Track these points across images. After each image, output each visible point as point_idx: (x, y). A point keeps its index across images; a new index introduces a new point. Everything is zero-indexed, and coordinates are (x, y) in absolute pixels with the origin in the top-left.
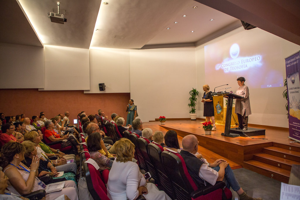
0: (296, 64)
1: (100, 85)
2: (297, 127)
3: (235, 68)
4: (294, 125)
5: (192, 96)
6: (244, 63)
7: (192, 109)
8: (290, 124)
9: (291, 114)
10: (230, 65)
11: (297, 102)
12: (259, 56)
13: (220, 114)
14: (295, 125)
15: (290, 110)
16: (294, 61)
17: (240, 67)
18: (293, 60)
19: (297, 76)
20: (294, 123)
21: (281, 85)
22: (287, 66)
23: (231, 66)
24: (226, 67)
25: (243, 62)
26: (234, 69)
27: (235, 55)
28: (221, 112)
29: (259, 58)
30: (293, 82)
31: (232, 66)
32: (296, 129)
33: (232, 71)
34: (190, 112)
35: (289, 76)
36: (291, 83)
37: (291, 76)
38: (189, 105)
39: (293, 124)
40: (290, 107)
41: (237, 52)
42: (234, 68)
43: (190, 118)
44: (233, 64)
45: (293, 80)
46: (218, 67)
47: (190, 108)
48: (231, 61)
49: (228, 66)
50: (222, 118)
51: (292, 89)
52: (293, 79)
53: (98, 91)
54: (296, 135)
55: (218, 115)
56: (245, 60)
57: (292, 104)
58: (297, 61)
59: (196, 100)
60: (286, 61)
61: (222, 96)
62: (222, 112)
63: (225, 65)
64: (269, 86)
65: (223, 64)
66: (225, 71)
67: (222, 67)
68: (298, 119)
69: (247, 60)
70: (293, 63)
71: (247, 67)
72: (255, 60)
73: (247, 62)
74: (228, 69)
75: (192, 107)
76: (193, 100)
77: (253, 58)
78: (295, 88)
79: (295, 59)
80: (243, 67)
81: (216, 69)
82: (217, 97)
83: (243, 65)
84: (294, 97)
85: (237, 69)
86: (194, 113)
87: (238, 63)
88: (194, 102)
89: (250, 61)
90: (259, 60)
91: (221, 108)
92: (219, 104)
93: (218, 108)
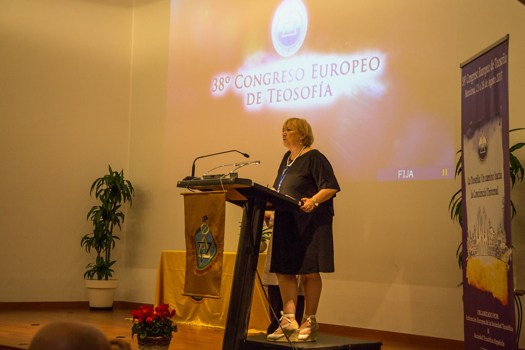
0: (496, 85)
2: (491, 328)
3: (287, 97)
4: (479, 321)
5: (101, 204)
6: (319, 79)
7: (99, 259)
8: (469, 319)
9: (472, 277)
10: (267, 82)
11: (491, 230)
13: (207, 269)
15: (469, 264)
16: (488, 76)
17: (305, 94)
18: (486, 69)
19: (495, 130)
20: (479, 313)
22: (467, 95)
23: (271, 86)
24: (252, 90)
25: (317, 74)
26: (281, 98)
27: (288, 41)
28: (213, 261)
29: (374, 63)
30: (483, 154)
31: (277, 86)
32: (487, 336)
33: (274, 105)
34: (89, 272)
35: (469, 130)
36: (476, 157)
37: (476, 133)
38: (88, 242)
39: (476, 316)
40: (470, 249)
41: (299, 30)
42: (281, 93)
43: (88, 303)
44: (280, 80)
45: (483, 146)
46: (220, 86)
47: (91, 257)
48: (274, 66)
49: (260, 83)
50: (214, 288)
51: (477, 180)
52: (482, 141)
57: (476, 240)
58: (500, 74)
59: (118, 221)
60: (463, 76)
61: (222, 194)
62: (216, 261)
63: (248, 80)
64: (406, 174)
65: (242, 76)
66: (248, 104)
67: (239, 86)
68: (495, 296)
69: (334, 66)
70: (484, 84)
71: (331, 95)
72: (362, 71)
73: (332, 75)
74: (258, 98)
75: (99, 253)
76: (107, 222)
77: (356, 63)
78: (489, 176)
79: (492, 69)
80: (317, 94)
81: (214, 91)
82: (202, 196)
83: (316, 86)
84: (482, 211)
85: (294, 99)
86: (106, 279)
87: (300, 76)
88: (109, 229)
89: (343, 74)
90: (376, 71)
91: (213, 244)
92: (207, 228)
93: (201, 244)
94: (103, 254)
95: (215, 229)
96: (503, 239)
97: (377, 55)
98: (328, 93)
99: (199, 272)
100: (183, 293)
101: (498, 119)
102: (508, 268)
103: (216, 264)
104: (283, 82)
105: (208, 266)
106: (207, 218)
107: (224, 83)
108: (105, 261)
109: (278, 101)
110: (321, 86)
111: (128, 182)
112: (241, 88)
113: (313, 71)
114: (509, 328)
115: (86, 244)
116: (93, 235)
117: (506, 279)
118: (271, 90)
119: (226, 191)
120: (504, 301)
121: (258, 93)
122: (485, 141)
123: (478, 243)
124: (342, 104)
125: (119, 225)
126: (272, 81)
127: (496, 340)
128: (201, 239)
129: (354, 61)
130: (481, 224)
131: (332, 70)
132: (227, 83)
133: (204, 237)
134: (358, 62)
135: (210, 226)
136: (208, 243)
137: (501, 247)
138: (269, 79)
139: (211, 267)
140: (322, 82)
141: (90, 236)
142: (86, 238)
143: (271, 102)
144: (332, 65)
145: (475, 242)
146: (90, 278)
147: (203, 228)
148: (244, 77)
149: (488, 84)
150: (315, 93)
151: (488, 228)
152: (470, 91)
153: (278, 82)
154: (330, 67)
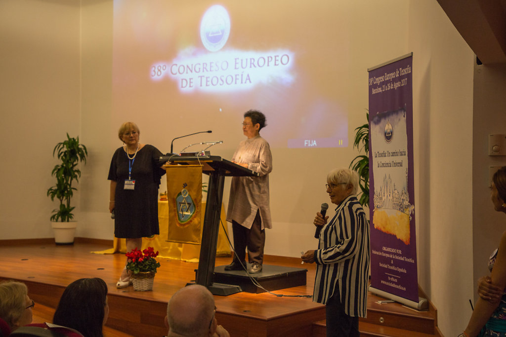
0: (400, 88)
2: (395, 260)
3: (215, 83)
4: (384, 255)
5: (60, 162)
6: (240, 70)
7: (62, 206)
9: (378, 223)
10: (197, 70)
11: (396, 192)
14: (388, 255)
15: (375, 214)
16: (394, 80)
17: (229, 80)
18: (392, 75)
19: (399, 120)
20: (384, 249)
21: (341, 142)
22: (374, 92)
23: (201, 74)
24: (184, 76)
25: (239, 66)
26: (209, 83)
27: (215, 39)
28: (192, 217)
29: (285, 60)
30: (388, 137)
31: (206, 74)
32: (391, 265)
34: (53, 217)
35: (376, 119)
36: (383, 137)
37: (383, 121)
38: (52, 193)
39: (382, 251)
40: (376, 204)
41: (223, 31)
42: (210, 80)
43: (53, 239)
44: (209, 69)
45: (389, 131)
46: (158, 72)
47: (56, 204)
48: (202, 59)
49: (191, 71)
51: (383, 155)
52: (388, 127)
54: (391, 282)
55: (184, 225)
57: (382, 198)
58: (404, 81)
59: (76, 177)
60: (370, 77)
61: (198, 168)
62: (195, 217)
63: (182, 70)
64: (311, 143)
65: (176, 65)
66: (182, 87)
67: (174, 72)
68: (398, 237)
69: (252, 60)
70: (390, 85)
71: (250, 82)
72: (275, 65)
73: (251, 67)
74: (190, 82)
75: (61, 201)
76: (67, 177)
77: (270, 58)
78: (394, 153)
79: (397, 76)
80: (239, 81)
81: (152, 76)
82: (181, 168)
83: (238, 75)
84: (387, 177)
85: (221, 85)
86: (68, 221)
87: (225, 66)
88: (69, 182)
89: (259, 66)
90: (286, 66)
91: (192, 204)
92: (187, 193)
93: (182, 205)
94: (65, 202)
95: (193, 194)
96: (406, 198)
97: (286, 53)
98: (248, 81)
99: (181, 225)
100: (167, 240)
101: (403, 112)
102: (411, 219)
103: (195, 219)
104: (211, 71)
105: (189, 220)
106: (186, 185)
107: (162, 70)
108: (66, 207)
109: (207, 85)
110: (242, 75)
111: (83, 146)
112: (176, 74)
113: (236, 63)
114: (410, 260)
115: (51, 194)
116: (56, 188)
117: (408, 226)
118: (201, 77)
119: (203, 165)
120: (406, 242)
121: (190, 79)
122: (391, 127)
123: (383, 199)
124: (259, 89)
125: (77, 179)
126: (201, 70)
127: (399, 268)
128: (182, 201)
129: (268, 57)
130: (387, 186)
131: (251, 63)
132: (163, 69)
133: (184, 199)
134: (271, 57)
135: (189, 191)
136: (188, 204)
137: (405, 204)
138: (200, 69)
139: (191, 221)
140: (243, 72)
141: (54, 188)
142: (51, 189)
143: (201, 86)
144: (251, 59)
145: (381, 199)
146: (55, 220)
147: (184, 192)
148: (178, 66)
149: (393, 86)
150: (237, 80)
151: (393, 189)
152: (377, 90)
153: (207, 71)
154: (249, 61)
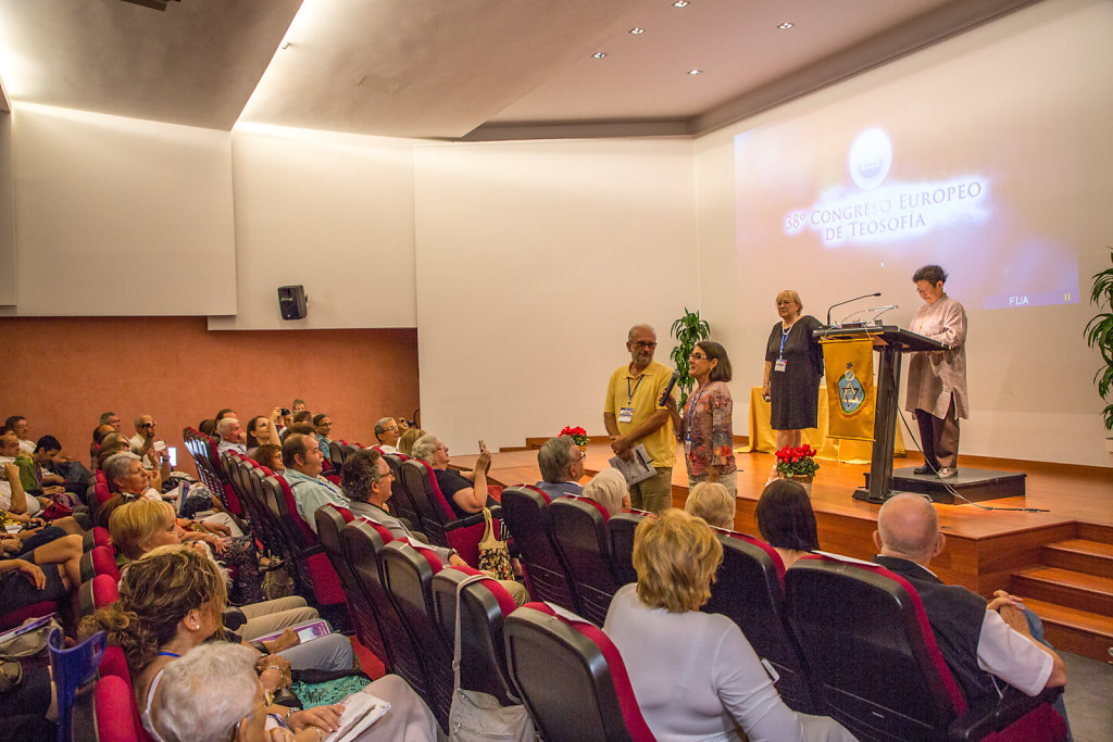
1: (285, 292)
3: (872, 228)
6: (909, 209)
10: (847, 215)
12: (978, 180)
13: (856, 414)
17: (893, 224)
23: (853, 219)
24: (829, 225)
25: (906, 204)
26: (865, 231)
27: (870, 173)
28: (861, 406)
29: (974, 189)
31: (860, 220)
33: (858, 238)
41: (881, 162)
42: (865, 226)
46: (794, 224)
48: (854, 200)
49: (840, 218)
50: (866, 431)
53: (274, 321)
55: (850, 416)
56: (914, 199)
61: (866, 342)
62: (864, 406)
63: (826, 217)
64: (1019, 301)
65: (819, 212)
66: (827, 239)
67: (815, 221)
69: (926, 196)
71: (924, 224)
72: (960, 197)
73: (924, 204)
74: (838, 232)
77: (952, 190)
80: (907, 225)
81: (787, 229)
82: (843, 344)
83: (906, 216)
85: (881, 232)
87: (885, 208)
89: (936, 202)
90: (976, 197)
91: (861, 389)
92: (852, 375)
93: (846, 390)
95: (862, 376)
98: (920, 223)
99: (846, 416)
100: (828, 435)
103: (865, 409)
104: (866, 214)
105: (856, 410)
107: (799, 220)
109: (861, 234)
110: (911, 216)
111: (705, 322)
112: (818, 223)
113: (902, 201)
118: (853, 224)
119: (873, 339)
121: (838, 228)
124: (937, 233)
126: (853, 214)
129: (949, 189)
131: (924, 199)
133: (849, 384)
134: (954, 189)
135: (855, 372)
136: (855, 389)
138: (850, 213)
139: (860, 411)
140: (913, 212)
143: (853, 235)
144: (923, 194)
147: (847, 374)
148: (821, 213)
150: (904, 224)
153: (861, 215)
154: (920, 197)
